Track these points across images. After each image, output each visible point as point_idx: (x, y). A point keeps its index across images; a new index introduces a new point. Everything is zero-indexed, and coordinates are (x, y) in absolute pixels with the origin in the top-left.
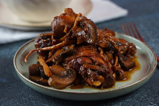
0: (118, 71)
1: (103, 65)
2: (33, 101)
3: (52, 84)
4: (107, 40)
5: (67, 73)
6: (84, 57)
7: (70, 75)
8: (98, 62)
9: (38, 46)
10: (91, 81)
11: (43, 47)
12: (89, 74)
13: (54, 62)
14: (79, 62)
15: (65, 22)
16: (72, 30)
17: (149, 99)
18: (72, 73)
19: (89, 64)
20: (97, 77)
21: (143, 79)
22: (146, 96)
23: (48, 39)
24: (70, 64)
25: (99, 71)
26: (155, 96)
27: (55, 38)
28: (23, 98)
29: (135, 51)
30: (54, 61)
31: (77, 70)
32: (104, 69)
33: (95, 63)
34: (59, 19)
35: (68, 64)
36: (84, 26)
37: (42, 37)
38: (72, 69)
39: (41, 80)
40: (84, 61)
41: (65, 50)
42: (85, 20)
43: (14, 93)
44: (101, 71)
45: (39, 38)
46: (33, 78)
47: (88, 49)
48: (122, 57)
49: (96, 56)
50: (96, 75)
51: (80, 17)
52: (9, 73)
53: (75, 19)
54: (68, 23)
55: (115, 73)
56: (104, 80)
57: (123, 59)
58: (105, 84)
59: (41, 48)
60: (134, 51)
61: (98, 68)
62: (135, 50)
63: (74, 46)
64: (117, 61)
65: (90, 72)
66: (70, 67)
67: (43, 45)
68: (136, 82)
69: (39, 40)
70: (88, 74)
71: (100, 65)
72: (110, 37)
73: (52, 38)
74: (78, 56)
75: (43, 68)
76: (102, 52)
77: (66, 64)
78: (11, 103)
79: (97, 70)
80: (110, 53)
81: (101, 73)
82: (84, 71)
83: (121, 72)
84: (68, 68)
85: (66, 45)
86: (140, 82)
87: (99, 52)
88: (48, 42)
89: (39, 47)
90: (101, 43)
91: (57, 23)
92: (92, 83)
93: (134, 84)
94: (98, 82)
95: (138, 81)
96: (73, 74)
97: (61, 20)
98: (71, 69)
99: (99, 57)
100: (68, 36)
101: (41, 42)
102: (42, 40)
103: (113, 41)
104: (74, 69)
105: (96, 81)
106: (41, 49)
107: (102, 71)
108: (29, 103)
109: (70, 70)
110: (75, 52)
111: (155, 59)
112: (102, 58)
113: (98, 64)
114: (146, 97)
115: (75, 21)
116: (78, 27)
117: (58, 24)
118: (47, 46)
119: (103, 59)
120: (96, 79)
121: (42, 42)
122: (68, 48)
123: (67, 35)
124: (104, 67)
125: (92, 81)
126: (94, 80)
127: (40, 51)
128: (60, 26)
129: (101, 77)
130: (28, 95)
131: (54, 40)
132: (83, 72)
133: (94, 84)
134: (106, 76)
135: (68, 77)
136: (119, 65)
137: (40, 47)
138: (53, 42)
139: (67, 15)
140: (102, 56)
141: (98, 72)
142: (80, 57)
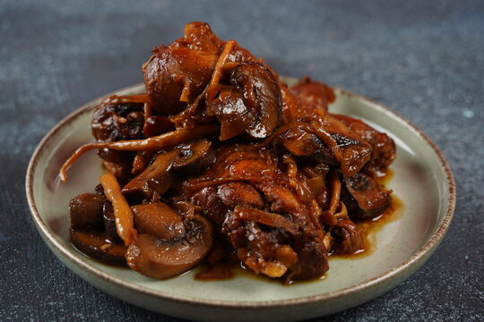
0: (339, 228)
1: (297, 212)
2: (79, 312)
3: (139, 265)
4: (308, 132)
5: (187, 230)
6: (238, 185)
7: (195, 236)
8: (279, 202)
9: (102, 133)
10: (257, 261)
11: (118, 139)
12: (251, 238)
13: (149, 195)
14: (223, 198)
15: (184, 68)
16: (204, 96)
17: (426, 316)
18: (202, 229)
19: (254, 205)
20: (275, 251)
21: (412, 261)
22: (419, 305)
23: (134, 115)
24: (196, 200)
25: (283, 231)
26: (446, 309)
27: (152, 113)
28: (49, 300)
29: (392, 157)
30: (146, 189)
31: (216, 223)
32: (298, 227)
33: (270, 204)
34: (167, 60)
35: (189, 200)
36: (241, 85)
37: (116, 105)
38: (203, 220)
39: (107, 249)
40: (239, 196)
41: (182, 155)
42: (246, 67)
43: (23, 282)
44: (288, 233)
45: (106, 111)
46: (83, 238)
47: (252, 155)
48: (352, 179)
49: (275, 182)
50: (272, 244)
51: (231, 53)
52: (13, 211)
53: (216, 61)
54: (194, 74)
55: (329, 234)
56: (296, 260)
57: (355, 184)
58: (300, 269)
59: (109, 140)
60: (390, 157)
61: (278, 220)
62: (392, 152)
63: (211, 147)
64: (337, 195)
65: (253, 234)
66: (196, 212)
67: (116, 132)
68: (392, 271)
69: (107, 115)
70: (247, 238)
71: (285, 211)
72: (320, 120)
73: (143, 112)
74: (221, 179)
75: (113, 212)
76: (293, 171)
77: (184, 200)
78: (13, 316)
79: (275, 228)
80: (317, 172)
81: (286, 239)
82: (236, 229)
83: (347, 228)
84: (190, 213)
85: (185, 140)
86: (403, 271)
87: (284, 167)
88: (131, 123)
89: (104, 138)
90: (293, 139)
91: (159, 70)
92: (259, 266)
93: (385, 277)
94: (278, 265)
95: (398, 267)
96: (204, 234)
97: (173, 63)
98: (198, 216)
99: (284, 185)
100: (192, 114)
101: (112, 124)
102: (115, 117)
103: (328, 135)
104: (207, 217)
105: (272, 261)
106: (112, 145)
107: (292, 232)
108: (66, 318)
109: (194, 220)
110: (211, 165)
111: (451, 190)
112: (294, 188)
113: (280, 209)
114: (419, 312)
115: (214, 66)
116: (224, 86)
117: (163, 75)
118: (129, 138)
119: (295, 193)
120: (272, 257)
121: (116, 124)
122: (191, 149)
123: (190, 109)
124: (297, 217)
125: (260, 260)
126: (266, 259)
127: (106, 150)
128: (168, 82)
129: (287, 250)
130: (67, 291)
131: (149, 120)
132: (234, 232)
133: (266, 272)
134: (304, 247)
135: (188, 242)
136: (344, 207)
137: (107, 137)
138: (145, 125)
139: (191, 47)
140: (292, 182)
141: (280, 234)
142: (226, 182)
